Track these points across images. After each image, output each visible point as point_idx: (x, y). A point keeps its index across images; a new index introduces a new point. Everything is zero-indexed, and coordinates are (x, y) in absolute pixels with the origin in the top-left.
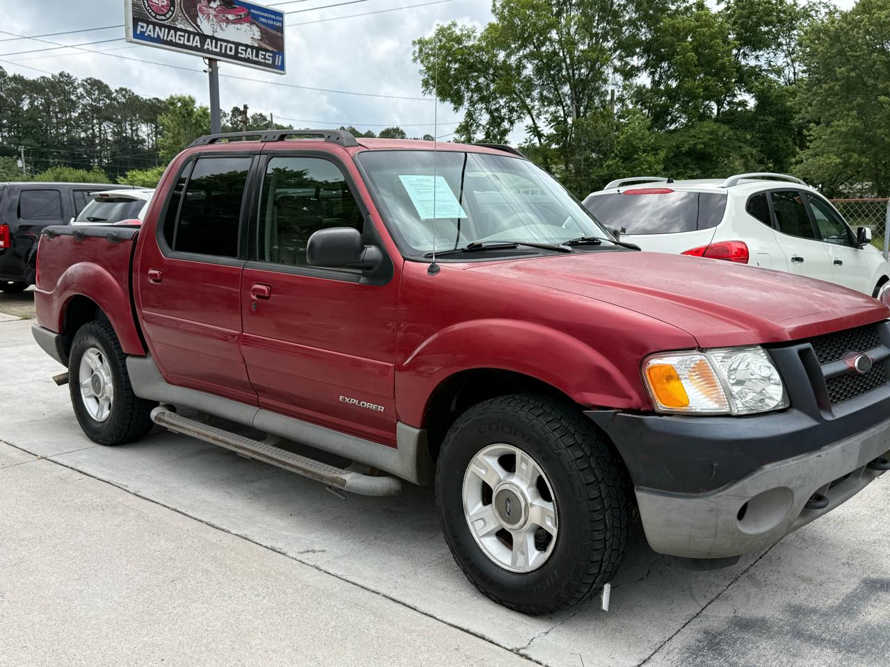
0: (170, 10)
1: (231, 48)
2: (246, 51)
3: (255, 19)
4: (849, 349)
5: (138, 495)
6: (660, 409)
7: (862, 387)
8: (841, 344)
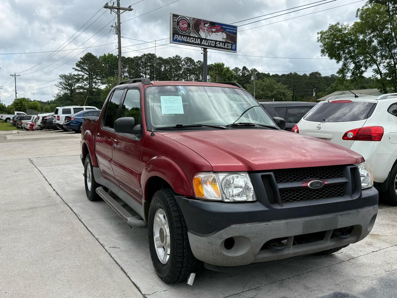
0: (188, 29)
1: (213, 43)
2: (220, 44)
3: (224, 30)
4: (311, 177)
5: (80, 220)
6: (197, 196)
7: (317, 196)
8: (304, 175)
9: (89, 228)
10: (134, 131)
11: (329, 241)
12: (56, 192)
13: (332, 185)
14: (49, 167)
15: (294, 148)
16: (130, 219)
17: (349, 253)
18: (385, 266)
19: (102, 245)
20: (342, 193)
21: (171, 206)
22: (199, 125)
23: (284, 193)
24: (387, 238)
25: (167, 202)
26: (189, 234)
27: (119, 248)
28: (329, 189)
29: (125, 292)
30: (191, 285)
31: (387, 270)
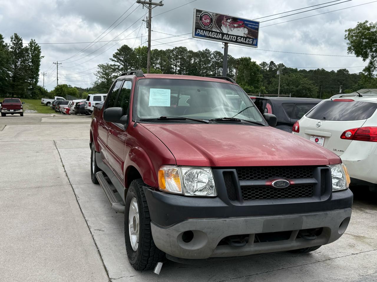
0: (210, 24)
1: (234, 38)
2: (241, 39)
3: (246, 26)
4: (277, 176)
5: (77, 201)
6: (160, 189)
7: (283, 195)
8: (270, 173)
9: (82, 210)
10: (121, 121)
11: (294, 242)
12: (66, 173)
13: (300, 185)
14: (68, 150)
15: (264, 146)
16: (115, 204)
17: (327, 253)
18: (360, 270)
19: (89, 227)
20: (310, 194)
21: (142, 197)
23: (246, 191)
24: (372, 241)
26: (152, 224)
27: (103, 231)
28: (296, 189)
29: (93, 274)
30: (158, 274)
31: (361, 274)
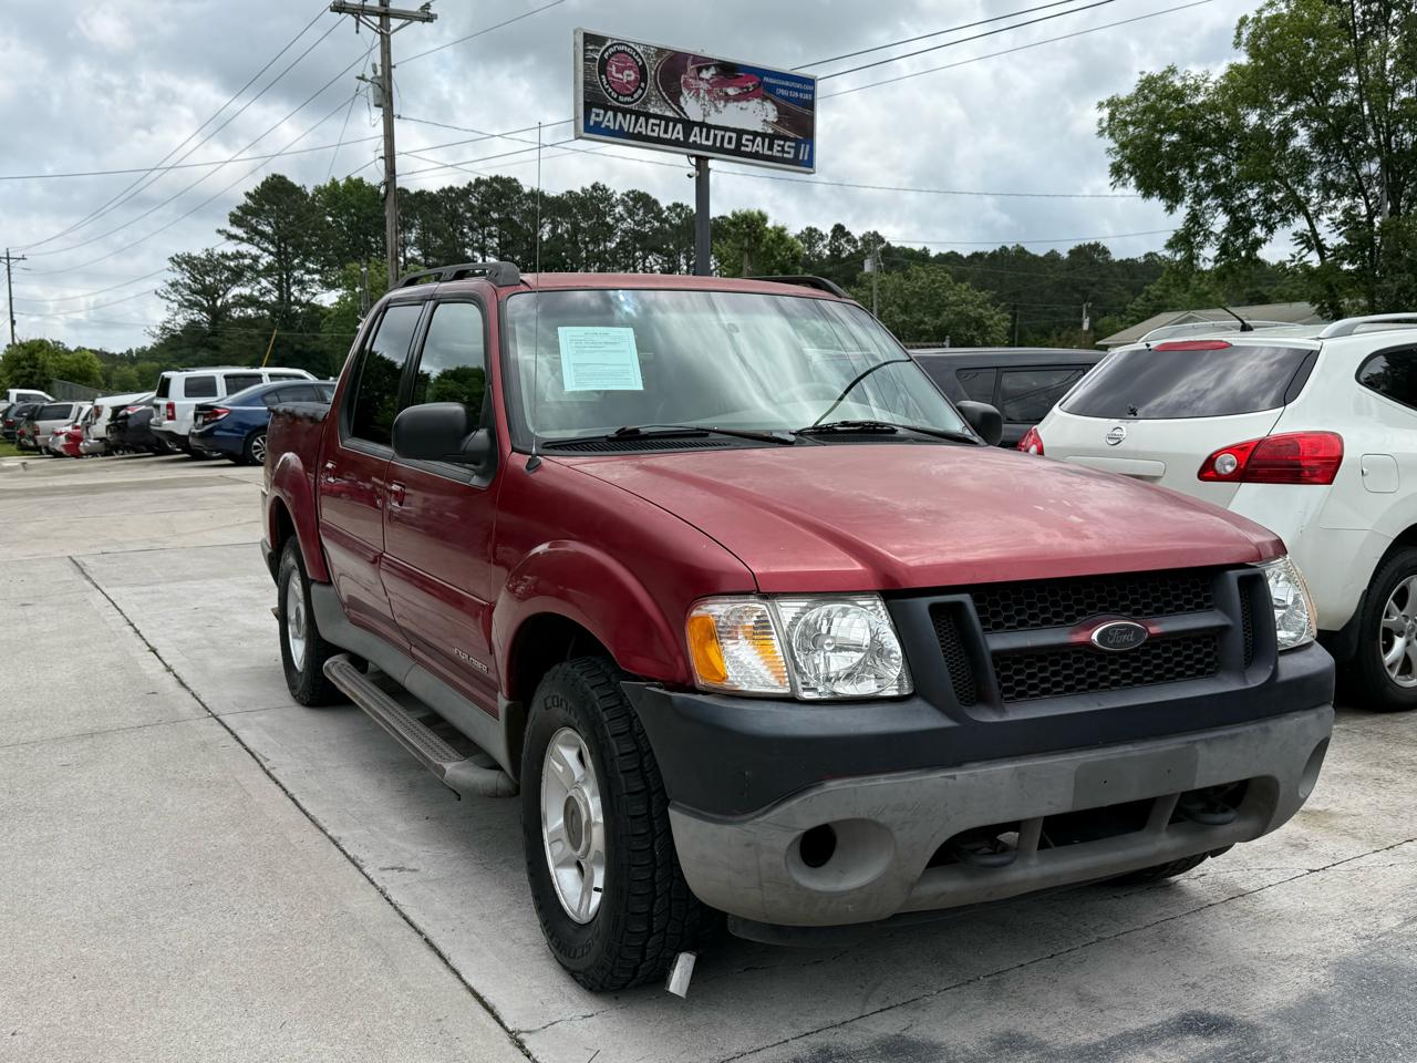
0: (639, 87)
1: (730, 138)
2: (753, 141)
3: (770, 92)
4: (1101, 609)
5: (268, 773)
6: (701, 682)
7: (1126, 676)
8: (1079, 602)
9: (303, 804)
10: (464, 452)
11: (1164, 835)
12: (175, 676)
13: (1176, 638)
14: (145, 589)
15: (1041, 508)
16: (457, 767)
17: (1228, 875)
18: (1356, 922)
19: (353, 861)
20: (1209, 665)
22: (698, 429)
23: (1007, 668)
24: (1358, 823)
25: (593, 706)
26: (674, 814)
27: (414, 870)
28: (1166, 650)
29: (443, 1023)
30: (682, 994)
31: (1363, 934)
